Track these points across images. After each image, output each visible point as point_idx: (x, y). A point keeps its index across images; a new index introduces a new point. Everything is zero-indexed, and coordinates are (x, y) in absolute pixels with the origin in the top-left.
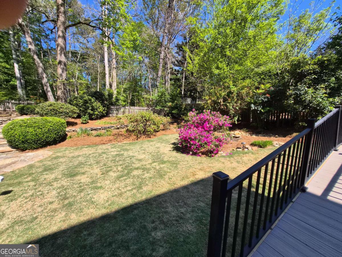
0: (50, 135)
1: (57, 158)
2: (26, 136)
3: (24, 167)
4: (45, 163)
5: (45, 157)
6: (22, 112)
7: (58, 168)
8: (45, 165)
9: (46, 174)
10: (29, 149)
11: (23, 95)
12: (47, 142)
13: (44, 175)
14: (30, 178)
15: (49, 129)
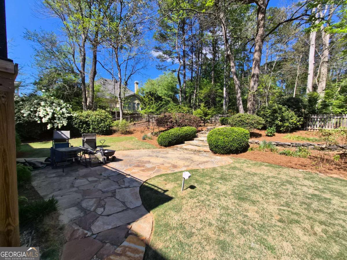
0: (234, 144)
1: (234, 168)
2: (217, 142)
3: (210, 168)
4: (224, 170)
5: (226, 164)
6: (223, 123)
7: (231, 181)
8: (223, 172)
9: (221, 183)
10: (218, 153)
11: (226, 109)
12: (231, 150)
13: (218, 183)
14: (209, 181)
15: (233, 138)
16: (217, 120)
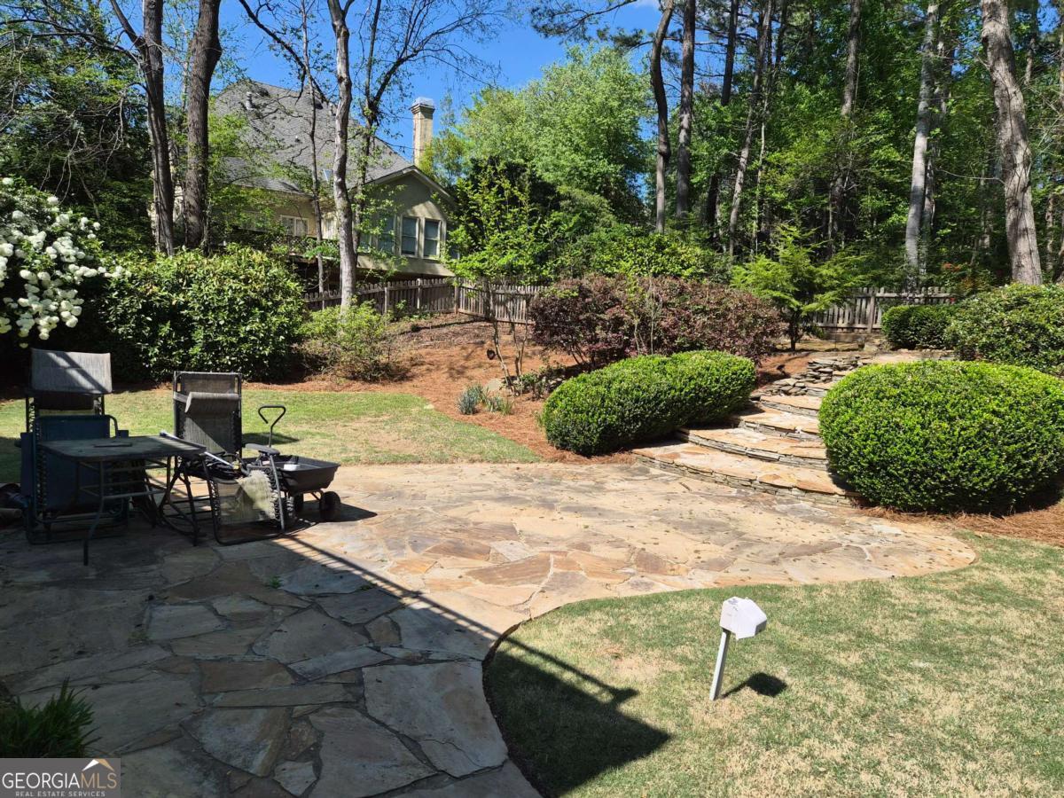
0: (983, 460)
1: (991, 594)
2: (886, 444)
3: (848, 587)
4: (933, 601)
5: (937, 569)
6: (902, 336)
7: (985, 668)
8: (927, 612)
9: (924, 673)
10: (886, 506)
11: (920, 261)
12: (961, 491)
13: (911, 670)
14: (854, 658)
15: (983, 427)
16: (865, 322)
